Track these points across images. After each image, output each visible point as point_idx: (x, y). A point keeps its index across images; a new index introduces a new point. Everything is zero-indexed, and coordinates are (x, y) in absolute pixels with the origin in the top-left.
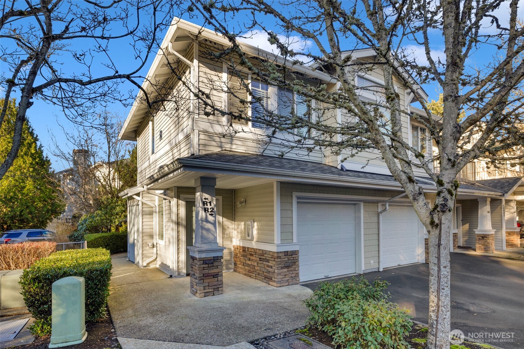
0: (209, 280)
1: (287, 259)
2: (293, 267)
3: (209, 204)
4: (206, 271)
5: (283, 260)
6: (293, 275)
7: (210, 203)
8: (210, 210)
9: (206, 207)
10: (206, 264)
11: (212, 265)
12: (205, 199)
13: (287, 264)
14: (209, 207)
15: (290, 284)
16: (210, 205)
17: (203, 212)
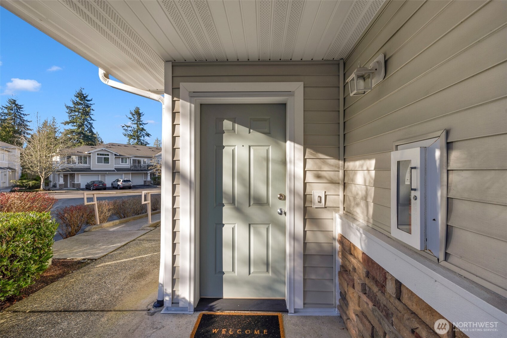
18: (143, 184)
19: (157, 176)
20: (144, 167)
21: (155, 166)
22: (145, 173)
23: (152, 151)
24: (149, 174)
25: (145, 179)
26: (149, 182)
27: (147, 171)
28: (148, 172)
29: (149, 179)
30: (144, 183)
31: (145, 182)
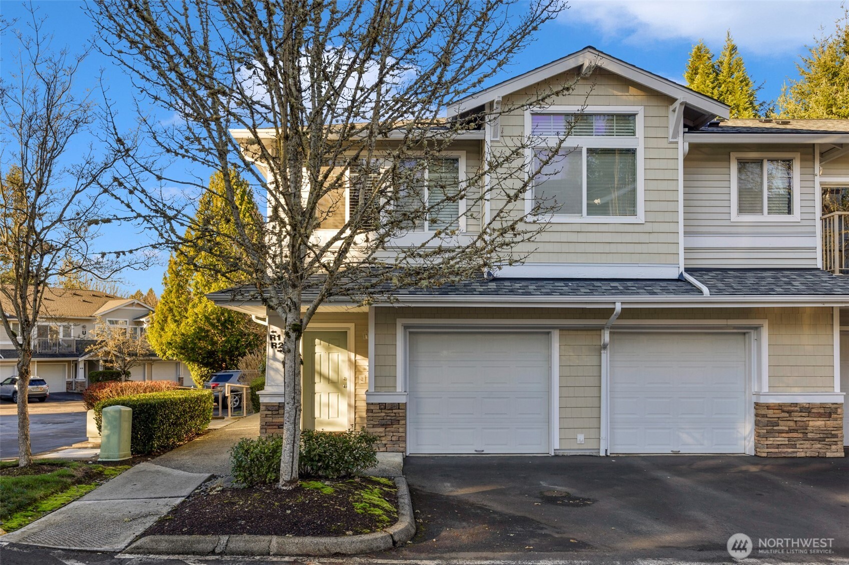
0: (273, 431)
1: (384, 414)
2: (394, 426)
3: (277, 338)
4: (270, 419)
5: (378, 415)
6: (394, 439)
7: (279, 336)
8: (278, 346)
9: (274, 341)
10: (269, 410)
11: (277, 412)
12: (273, 332)
13: (384, 422)
14: (277, 341)
15: (388, 450)
16: (279, 339)
17: (270, 347)
18: (64, 390)
19: (101, 369)
20: (69, 346)
21: (100, 343)
22: (69, 362)
23: (84, 301)
24: (81, 365)
25: (69, 377)
26: (81, 386)
27: (77, 356)
28: (80, 359)
29: (81, 376)
30: (67, 389)
31: (69, 384)
